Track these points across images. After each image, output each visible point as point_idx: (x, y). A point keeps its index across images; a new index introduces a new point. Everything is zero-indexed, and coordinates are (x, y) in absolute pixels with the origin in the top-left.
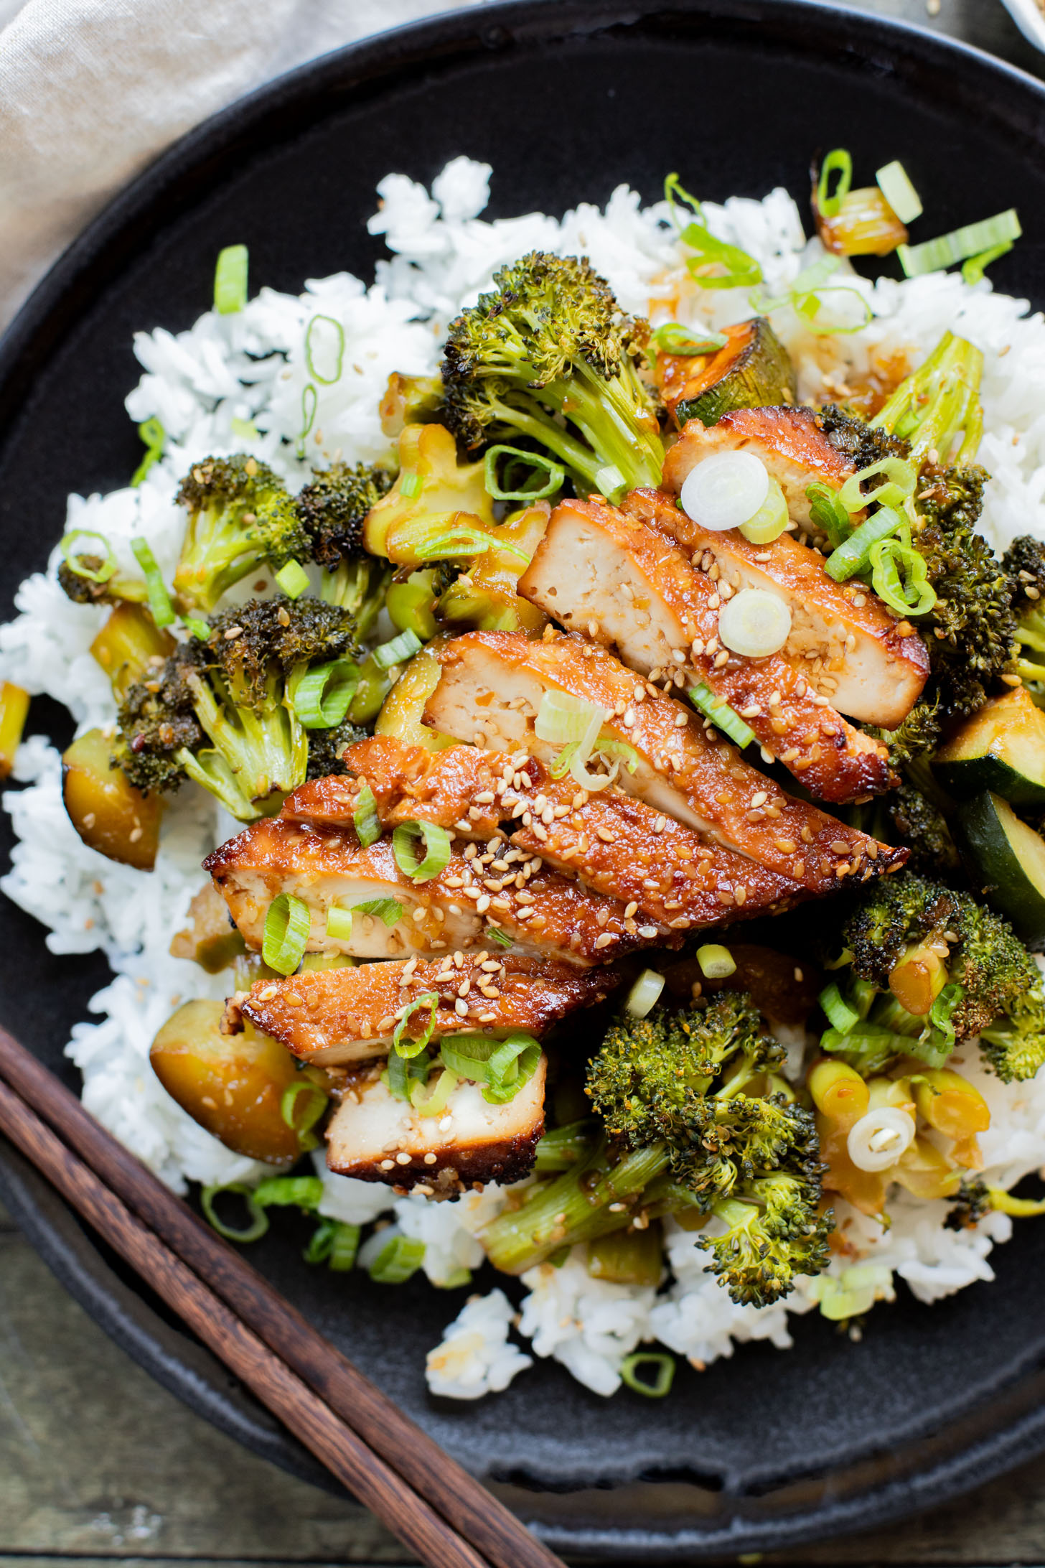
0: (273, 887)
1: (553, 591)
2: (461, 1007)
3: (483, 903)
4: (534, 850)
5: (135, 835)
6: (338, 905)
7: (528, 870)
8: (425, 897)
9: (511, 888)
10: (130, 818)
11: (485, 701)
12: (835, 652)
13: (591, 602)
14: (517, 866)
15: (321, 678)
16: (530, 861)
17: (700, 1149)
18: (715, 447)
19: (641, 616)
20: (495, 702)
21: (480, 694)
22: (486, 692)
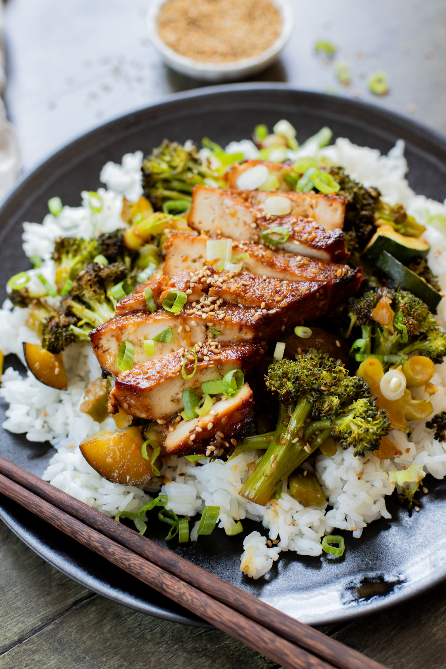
0: (118, 339)
1: (200, 223)
2: (206, 358)
3: (204, 316)
4: (219, 294)
5: (57, 371)
6: (146, 338)
7: (218, 302)
8: (180, 320)
9: (213, 310)
10: (54, 362)
11: (185, 260)
12: (310, 212)
13: (216, 222)
14: (214, 302)
15: (119, 286)
16: (218, 299)
17: (321, 392)
18: (245, 170)
19: (235, 220)
20: (190, 260)
21: (183, 258)
22: (184, 257)
